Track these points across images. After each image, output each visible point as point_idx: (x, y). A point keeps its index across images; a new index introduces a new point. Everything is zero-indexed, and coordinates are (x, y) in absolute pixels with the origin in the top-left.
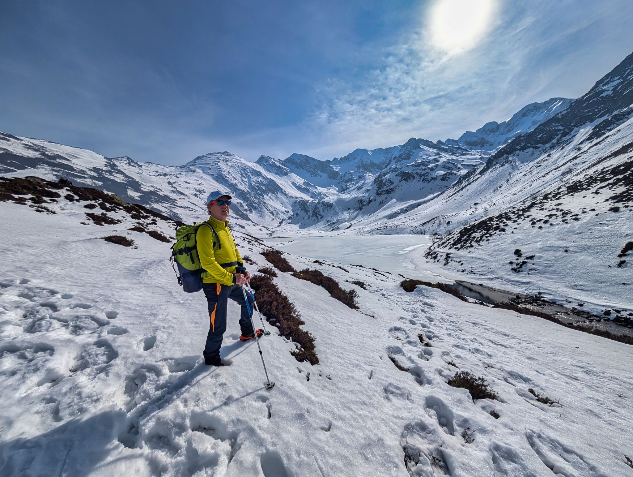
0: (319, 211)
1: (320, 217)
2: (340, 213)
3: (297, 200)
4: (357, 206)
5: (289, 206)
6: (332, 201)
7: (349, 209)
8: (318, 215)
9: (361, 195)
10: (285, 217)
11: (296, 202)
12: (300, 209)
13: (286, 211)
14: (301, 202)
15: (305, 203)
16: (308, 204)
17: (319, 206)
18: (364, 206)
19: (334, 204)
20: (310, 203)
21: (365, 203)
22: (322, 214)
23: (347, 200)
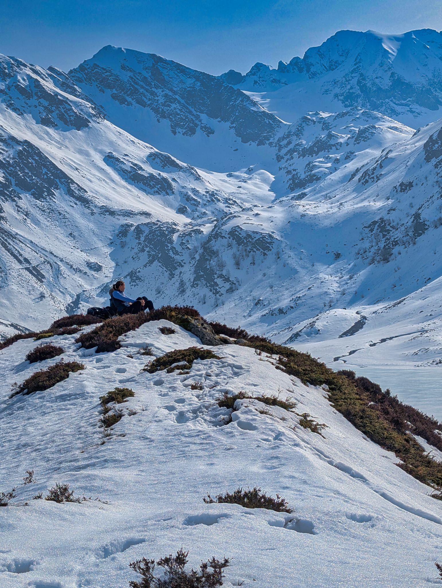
0: (222, 266)
1: (227, 286)
2: (302, 272)
3: (129, 221)
4: (366, 244)
5: (99, 244)
6: (267, 228)
7: (338, 256)
8: (219, 281)
9: (379, 204)
10: (87, 287)
11: (124, 230)
12: (144, 257)
13: (90, 265)
14: (147, 231)
15: (163, 234)
16: (175, 237)
17: (216, 245)
18: (396, 243)
19: (276, 236)
20: (184, 235)
21: (397, 235)
22: (234, 274)
23: (327, 223)
